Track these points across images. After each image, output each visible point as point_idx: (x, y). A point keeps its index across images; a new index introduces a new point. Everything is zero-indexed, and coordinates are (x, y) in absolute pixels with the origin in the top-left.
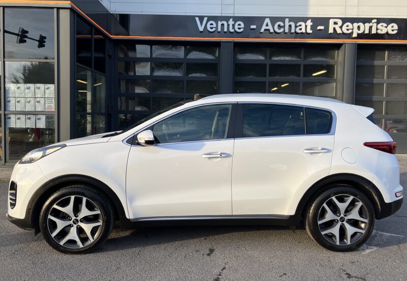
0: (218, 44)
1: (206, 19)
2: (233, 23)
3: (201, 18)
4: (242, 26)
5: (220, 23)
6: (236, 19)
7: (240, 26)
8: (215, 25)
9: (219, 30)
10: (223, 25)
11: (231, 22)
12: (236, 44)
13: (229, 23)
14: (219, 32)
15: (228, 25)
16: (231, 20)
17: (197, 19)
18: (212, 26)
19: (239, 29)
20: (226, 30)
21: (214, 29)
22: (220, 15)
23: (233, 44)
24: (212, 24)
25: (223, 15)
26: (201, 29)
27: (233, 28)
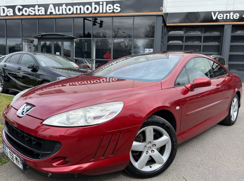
0: (223, 26)
1: (217, 13)
2: (233, 14)
3: (215, 13)
4: (238, 15)
5: (225, 15)
6: (235, 12)
7: (237, 16)
8: (222, 16)
9: (225, 18)
10: (227, 16)
11: (232, 14)
12: (233, 26)
13: (230, 14)
14: (224, 19)
15: (230, 16)
16: (232, 12)
17: (213, 13)
18: (220, 17)
19: (236, 17)
20: (228, 18)
21: (222, 18)
22: (225, 10)
23: (231, 25)
24: (220, 16)
25: (227, 10)
26: (214, 18)
27: (233, 17)
